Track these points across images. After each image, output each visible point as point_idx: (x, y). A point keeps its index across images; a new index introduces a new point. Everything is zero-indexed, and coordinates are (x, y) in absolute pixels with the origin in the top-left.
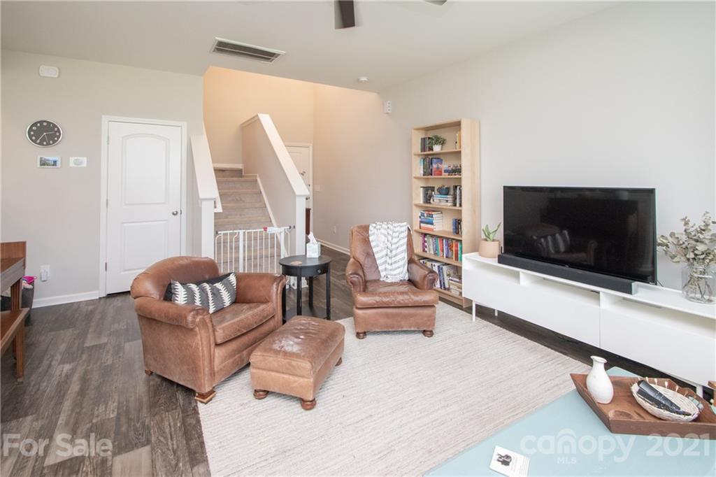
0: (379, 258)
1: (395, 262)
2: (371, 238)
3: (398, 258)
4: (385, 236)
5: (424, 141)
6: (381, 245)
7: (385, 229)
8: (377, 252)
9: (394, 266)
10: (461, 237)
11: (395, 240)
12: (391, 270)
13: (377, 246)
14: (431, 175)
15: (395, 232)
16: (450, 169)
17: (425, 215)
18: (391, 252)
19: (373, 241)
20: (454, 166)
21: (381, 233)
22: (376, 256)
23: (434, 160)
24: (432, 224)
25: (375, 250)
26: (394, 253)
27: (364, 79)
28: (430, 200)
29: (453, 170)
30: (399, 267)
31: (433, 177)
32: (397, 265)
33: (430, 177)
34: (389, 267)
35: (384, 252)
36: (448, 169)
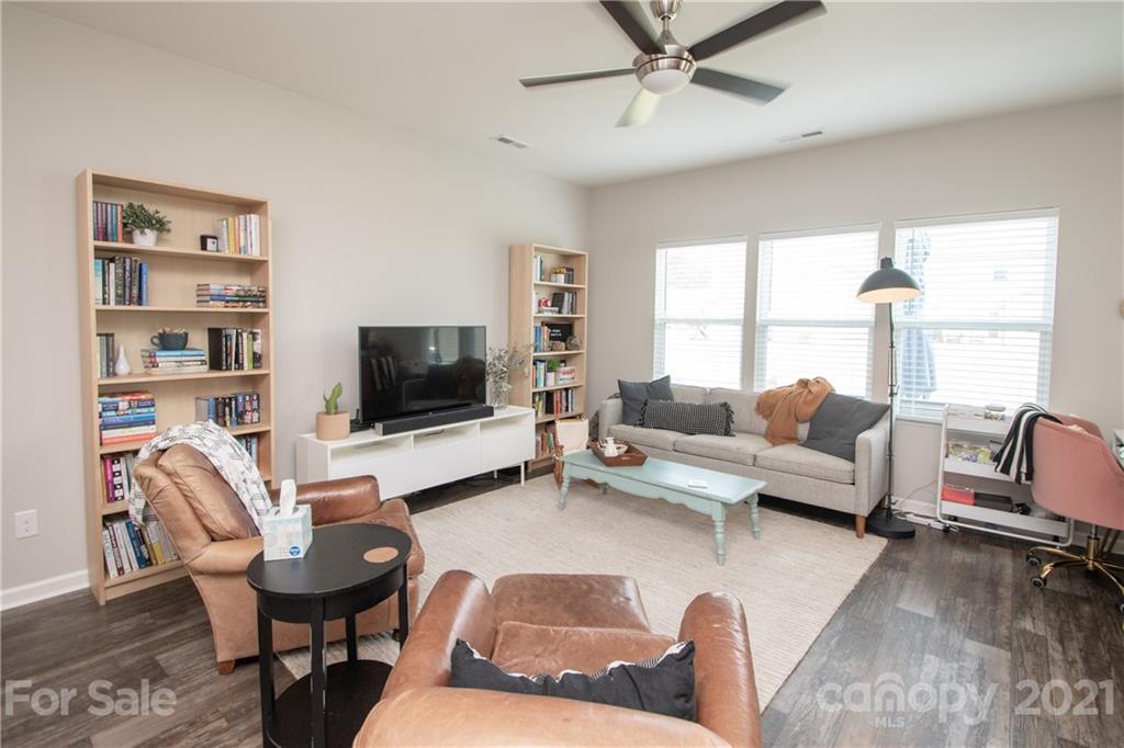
16: (231, 294)
17: (122, 406)
20: (240, 289)
24: (150, 422)
29: (236, 296)
36: (223, 292)
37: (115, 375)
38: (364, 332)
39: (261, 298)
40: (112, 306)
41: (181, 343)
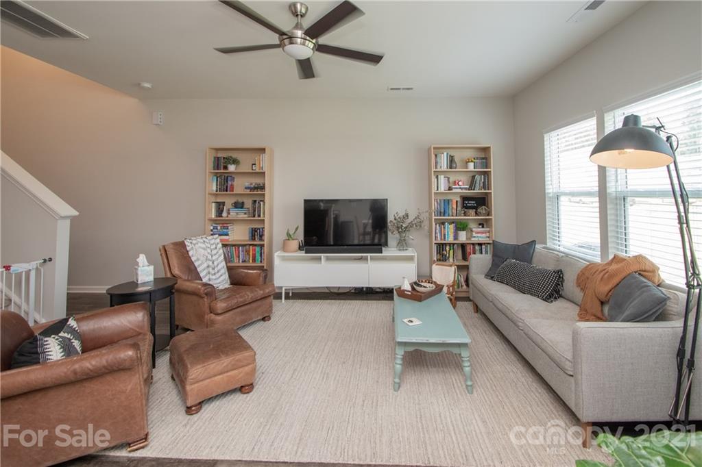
0: (201, 271)
1: (218, 272)
2: (190, 253)
3: (219, 267)
4: (204, 249)
5: (218, 160)
6: (202, 258)
7: (201, 243)
8: (199, 266)
9: (217, 275)
10: (264, 241)
11: (214, 252)
12: (215, 279)
13: (198, 260)
14: (227, 191)
15: (212, 244)
16: (252, 186)
17: (219, 228)
18: (213, 263)
19: (192, 256)
20: (256, 184)
21: (200, 247)
22: (199, 270)
23: (229, 178)
24: (227, 235)
25: (196, 264)
26: (216, 263)
27: (147, 85)
28: (221, 214)
29: (254, 187)
30: (221, 275)
31: (228, 193)
32: (220, 274)
33: (225, 193)
34: (214, 277)
35: (205, 265)
36: (249, 186)
37: (222, 216)
38: (306, 201)
39: (263, 188)
40: (218, 192)
41: (241, 206)
